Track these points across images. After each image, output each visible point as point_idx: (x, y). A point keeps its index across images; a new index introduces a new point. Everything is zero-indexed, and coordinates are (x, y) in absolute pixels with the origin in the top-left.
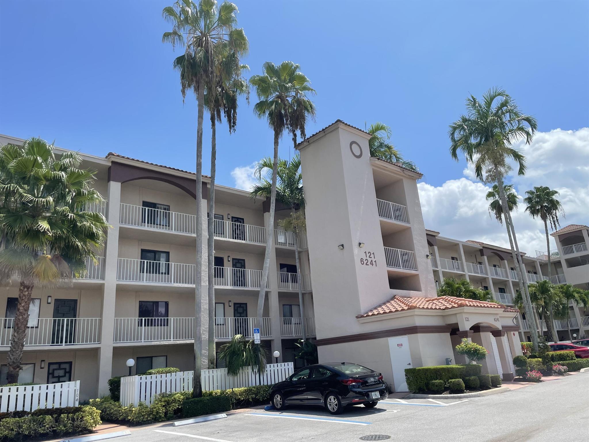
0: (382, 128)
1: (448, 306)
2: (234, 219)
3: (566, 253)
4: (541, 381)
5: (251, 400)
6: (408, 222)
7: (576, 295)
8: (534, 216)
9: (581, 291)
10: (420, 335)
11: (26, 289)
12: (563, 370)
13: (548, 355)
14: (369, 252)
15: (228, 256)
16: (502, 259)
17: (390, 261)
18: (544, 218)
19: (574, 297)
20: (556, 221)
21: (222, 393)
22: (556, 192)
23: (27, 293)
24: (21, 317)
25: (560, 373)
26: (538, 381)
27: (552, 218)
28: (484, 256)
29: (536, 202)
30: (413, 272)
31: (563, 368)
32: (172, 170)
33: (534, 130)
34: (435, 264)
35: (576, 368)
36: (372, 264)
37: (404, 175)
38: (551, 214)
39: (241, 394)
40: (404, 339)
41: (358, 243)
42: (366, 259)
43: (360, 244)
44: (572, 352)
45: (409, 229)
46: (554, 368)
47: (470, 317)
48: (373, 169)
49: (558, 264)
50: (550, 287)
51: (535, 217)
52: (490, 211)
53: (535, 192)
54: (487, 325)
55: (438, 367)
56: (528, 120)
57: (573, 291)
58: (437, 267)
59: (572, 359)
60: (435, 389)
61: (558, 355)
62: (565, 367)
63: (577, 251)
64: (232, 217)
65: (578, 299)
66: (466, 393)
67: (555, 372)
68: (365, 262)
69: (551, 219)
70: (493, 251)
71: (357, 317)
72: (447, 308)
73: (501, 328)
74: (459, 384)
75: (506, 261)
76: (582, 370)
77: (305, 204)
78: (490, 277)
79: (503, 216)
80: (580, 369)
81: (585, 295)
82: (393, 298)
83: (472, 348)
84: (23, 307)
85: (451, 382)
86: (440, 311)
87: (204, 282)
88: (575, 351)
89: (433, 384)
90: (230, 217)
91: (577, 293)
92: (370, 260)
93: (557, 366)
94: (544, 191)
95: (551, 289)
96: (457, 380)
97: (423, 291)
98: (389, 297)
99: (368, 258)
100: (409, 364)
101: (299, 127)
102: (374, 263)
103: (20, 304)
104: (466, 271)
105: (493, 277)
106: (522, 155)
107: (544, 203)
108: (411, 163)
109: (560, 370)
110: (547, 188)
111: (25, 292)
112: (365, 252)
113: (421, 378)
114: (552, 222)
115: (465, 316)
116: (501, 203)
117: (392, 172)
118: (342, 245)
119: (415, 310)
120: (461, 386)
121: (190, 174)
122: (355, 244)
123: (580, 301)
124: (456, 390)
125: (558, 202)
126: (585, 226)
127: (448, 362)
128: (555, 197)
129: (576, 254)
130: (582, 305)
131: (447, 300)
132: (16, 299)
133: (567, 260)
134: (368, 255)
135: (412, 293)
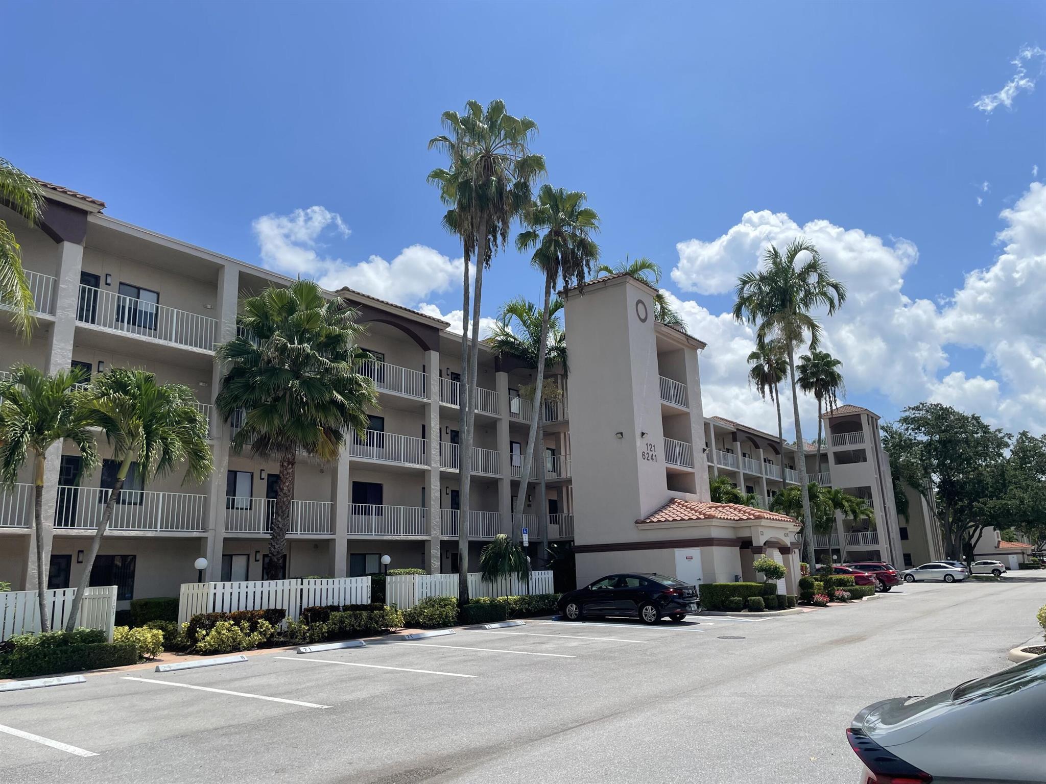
0: (649, 266)
1: (743, 517)
2: (453, 376)
3: (835, 444)
4: (828, 606)
5: (524, 611)
6: (687, 405)
7: (846, 504)
8: (805, 391)
9: (853, 498)
10: (714, 548)
11: (290, 466)
12: (846, 597)
13: (831, 578)
14: (650, 444)
15: (447, 427)
16: (757, 447)
17: (670, 457)
18: (819, 396)
19: (842, 506)
20: (833, 403)
21: (492, 601)
22: (839, 362)
23: (290, 471)
24: (285, 499)
25: (843, 600)
26: (825, 605)
27: (828, 397)
28: (737, 441)
29: (811, 373)
30: (690, 470)
31: (847, 594)
32: (411, 313)
33: (842, 301)
34: (710, 459)
35: (857, 596)
36: (653, 459)
37: (687, 344)
38: (828, 392)
39: (516, 602)
40: (695, 552)
41: (640, 432)
42: (648, 453)
43: (643, 434)
44: (852, 577)
45: (688, 414)
46: (837, 594)
47: (765, 531)
48: (657, 338)
49: (824, 457)
50: (819, 492)
51: (807, 393)
52: (751, 378)
53: (812, 358)
54: (776, 540)
55: (729, 583)
56: (836, 287)
57: (843, 499)
58: (712, 462)
59: (852, 585)
60: (732, 605)
61: (837, 579)
62: (848, 593)
63: (851, 443)
64: (452, 373)
65: (848, 509)
66: (764, 611)
67: (838, 599)
68: (647, 456)
69: (828, 399)
70: (748, 435)
71: (637, 522)
72: (741, 519)
73: (789, 545)
74: (759, 602)
75: (761, 450)
76: (865, 598)
77: (569, 372)
78: (742, 471)
79: (767, 388)
80: (862, 598)
81: (857, 504)
82: (672, 501)
83: (772, 565)
84: (288, 487)
85: (751, 599)
86: (734, 522)
87: (435, 463)
88: (856, 577)
89: (732, 602)
90: (449, 373)
91: (847, 501)
92: (651, 453)
93: (840, 592)
94: (823, 359)
95: (821, 495)
96: (757, 598)
97: (698, 494)
98: (667, 500)
99: (649, 452)
100: (700, 579)
101: (576, 273)
102: (654, 458)
103: (284, 483)
104: (715, 462)
105: (745, 472)
106: (818, 325)
107: (820, 375)
108: (676, 315)
109: (843, 596)
110: (827, 355)
111: (290, 469)
112: (647, 444)
113: (718, 595)
114: (828, 402)
115: (760, 529)
116: (766, 368)
117: (678, 342)
118: (622, 434)
119: (714, 520)
120: (762, 605)
121: (429, 320)
122: (638, 434)
123: (850, 513)
124: (755, 608)
125: (839, 376)
126: (866, 410)
127: (737, 579)
128: (837, 369)
129: (848, 447)
130: (851, 517)
131: (737, 508)
132: (277, 476)
133: (836, 454)
134: (649, 447)
135: (688, 495)
